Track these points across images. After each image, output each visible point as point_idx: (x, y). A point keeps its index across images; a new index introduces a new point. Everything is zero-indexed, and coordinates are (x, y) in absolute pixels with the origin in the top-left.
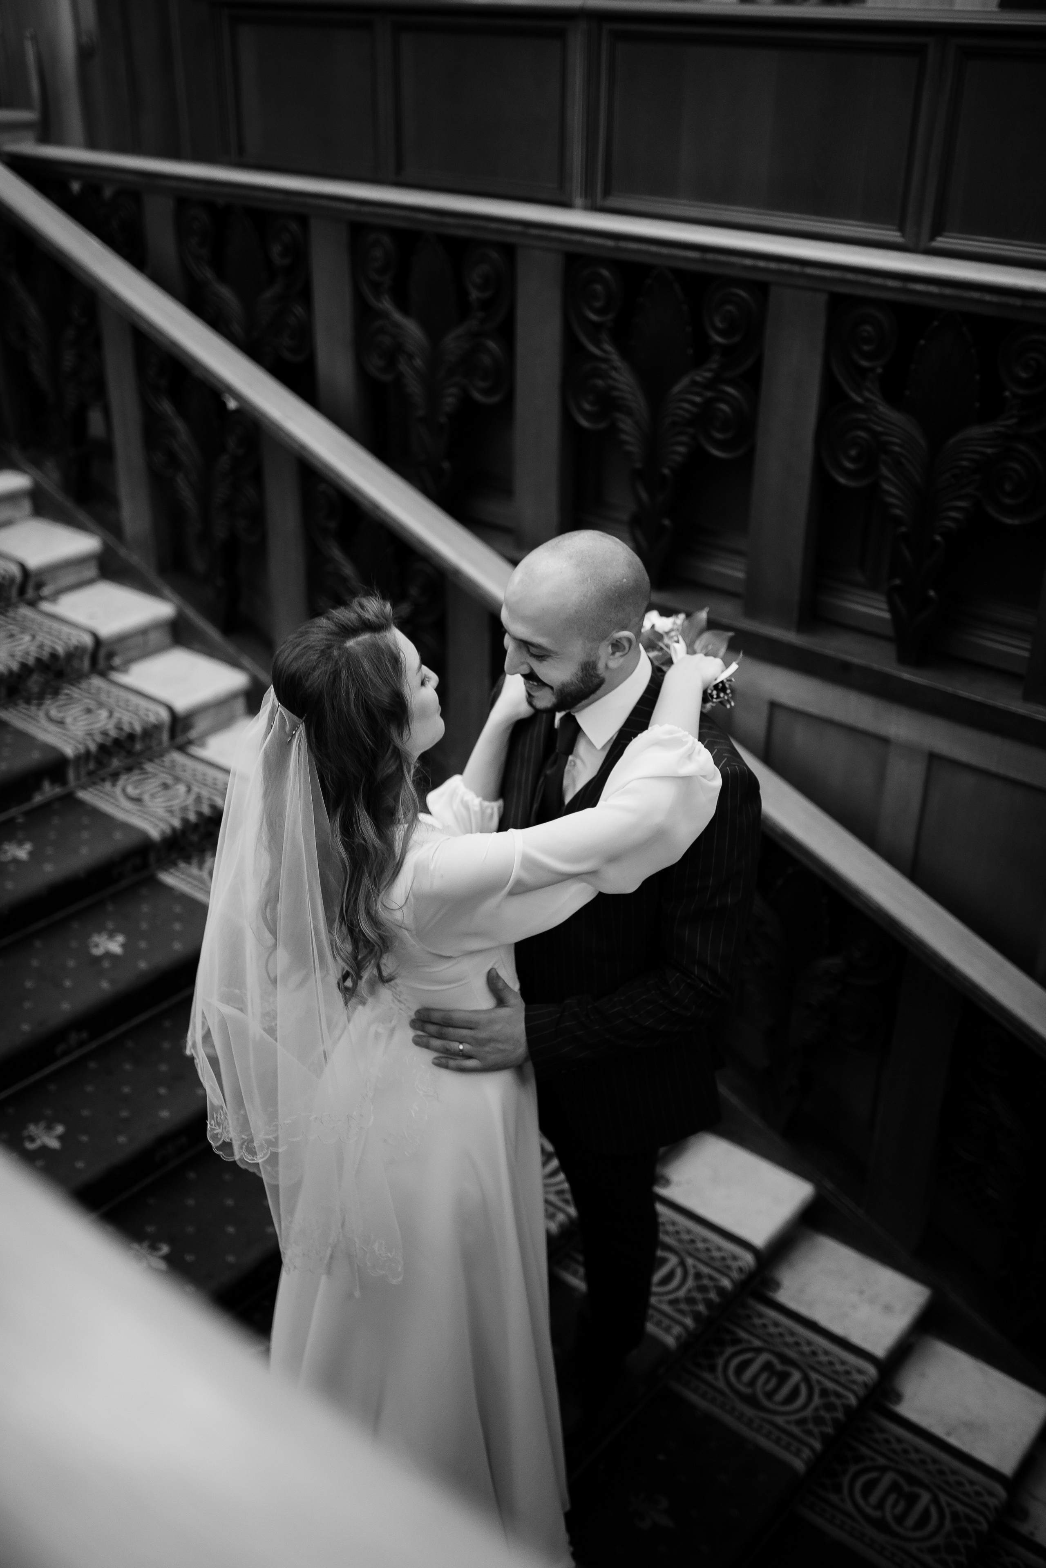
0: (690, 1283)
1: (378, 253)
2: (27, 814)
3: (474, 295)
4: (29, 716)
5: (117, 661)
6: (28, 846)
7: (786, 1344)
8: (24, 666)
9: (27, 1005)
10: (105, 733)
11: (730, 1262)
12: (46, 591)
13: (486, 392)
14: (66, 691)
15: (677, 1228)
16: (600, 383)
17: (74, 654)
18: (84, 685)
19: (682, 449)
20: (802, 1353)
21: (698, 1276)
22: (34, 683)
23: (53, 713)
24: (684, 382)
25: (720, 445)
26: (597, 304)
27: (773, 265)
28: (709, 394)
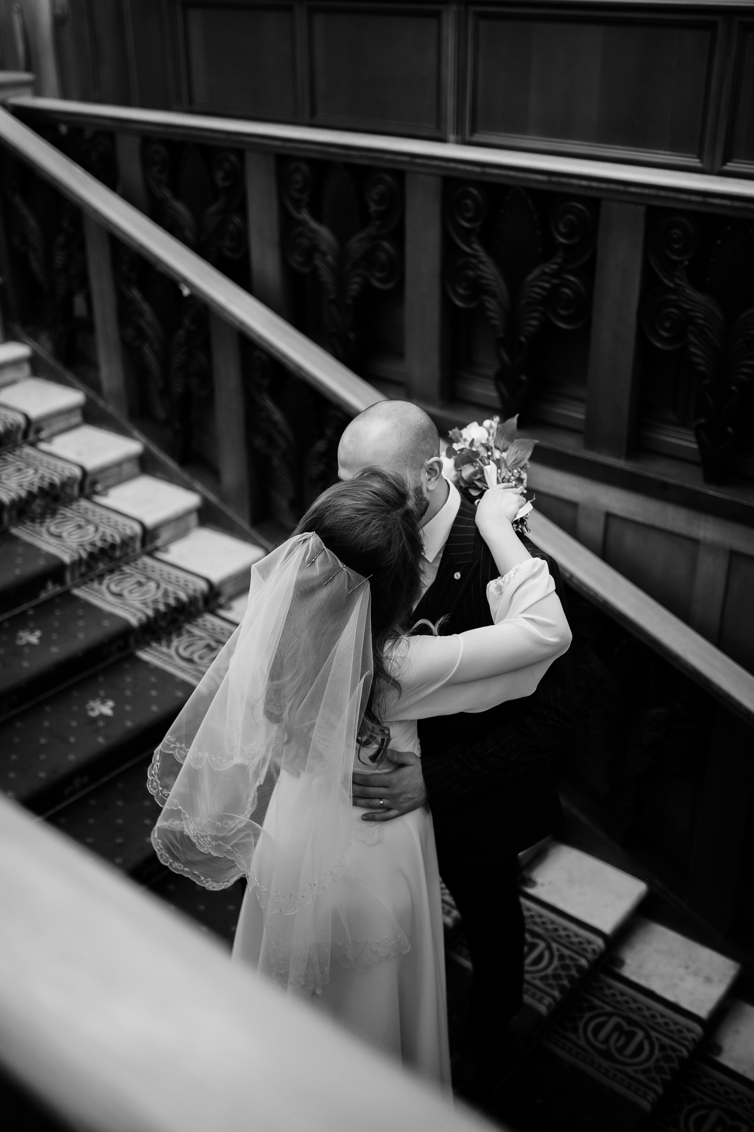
0: (556, 963)
1: (298, 177)
2: (34, 608)
3: (373, 208)
4: (34, 532)
5: (99, 487)
6: (38, 633)
7: (631, 1010)
8: (30, 493)
9: (42, 757)
10: (93, 544)
11: (586, 946)
12: (43, 435)
13: (382, 280)
14: (62, 512)
15: (544, 920)
16: (471, 273)
17: (68, 483)
18: (74, 506)
19: (535, 323)
20: (644, 1017)
21: (562, 957)
22: (37, 506)
23: (53, 529)
24: (536, 272)
25: (564, 319)
26: (468, 215)
27: (603, 185)
28: (555, 281)
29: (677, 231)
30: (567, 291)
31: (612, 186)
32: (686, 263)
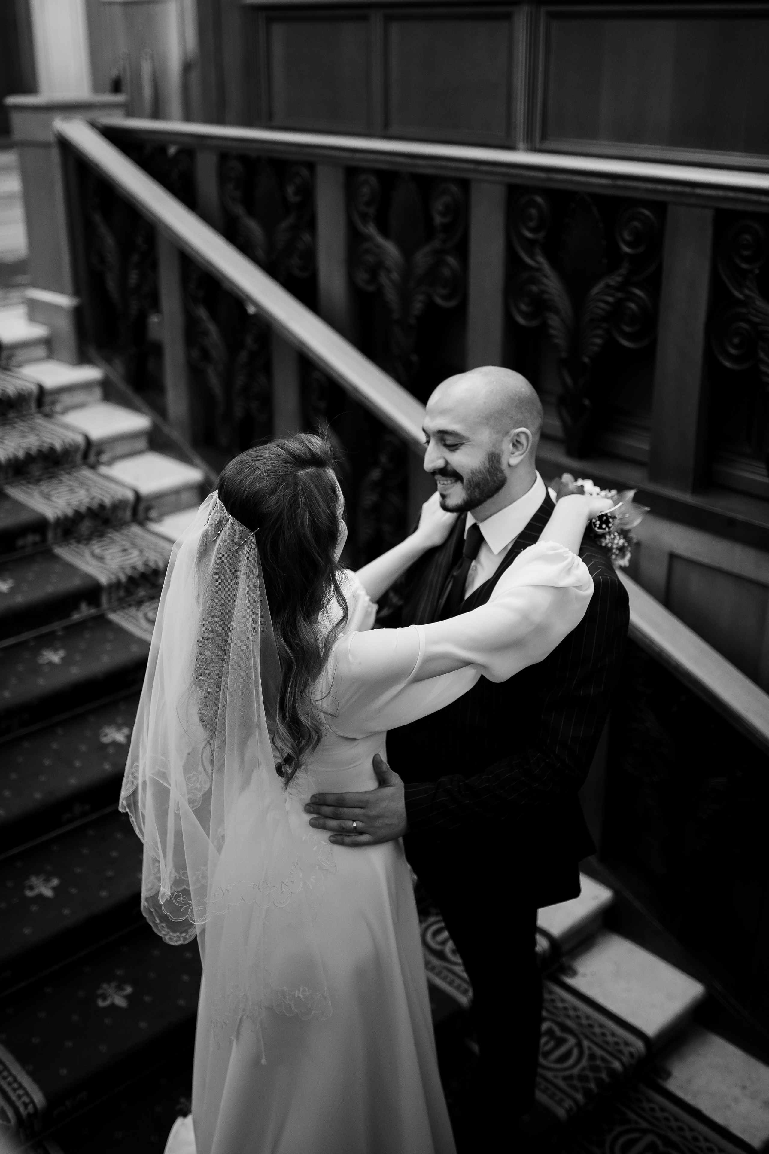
0: (584, 1062)
1: (366, 190)
2: (66, 628)
3: (438, 220)
4: (77, 552)
5: (153, 514)
6: (62, 653)
7: (671, 1129)
8: (77, 513)
9: (43, 778)
10: (134, 568)
11: (622, 1047)
12: (104, 458)
13: (446, 298)
14: (110, 535)
15: (578, 1013)
16: (534, 288)
17: (119, 506)
18: (125, 532)
19: (598, 341)
20: (685, 1138)
21: (592, 1057)
22: (85, 527)
23: (98, 551)
24: (601, 285)
25: (628, 336)
26: (532, 224)
27: (670, 188)
28: (619, 295)
29: (748, 237)
30: (632, 305)
31: (679, 188)
32: (757, 272)
